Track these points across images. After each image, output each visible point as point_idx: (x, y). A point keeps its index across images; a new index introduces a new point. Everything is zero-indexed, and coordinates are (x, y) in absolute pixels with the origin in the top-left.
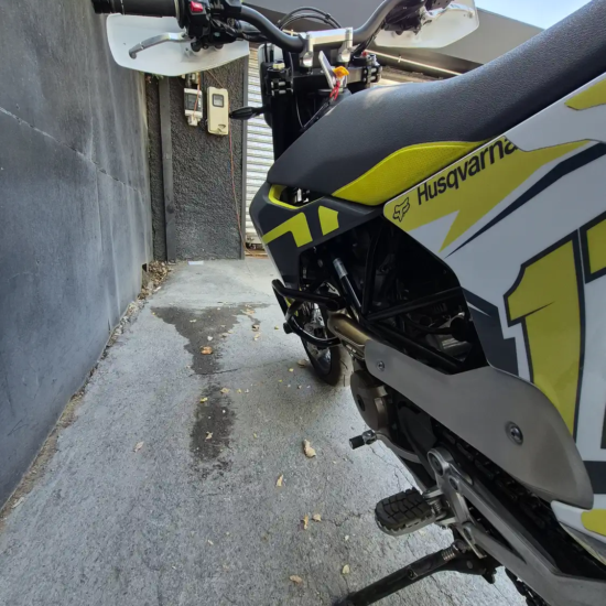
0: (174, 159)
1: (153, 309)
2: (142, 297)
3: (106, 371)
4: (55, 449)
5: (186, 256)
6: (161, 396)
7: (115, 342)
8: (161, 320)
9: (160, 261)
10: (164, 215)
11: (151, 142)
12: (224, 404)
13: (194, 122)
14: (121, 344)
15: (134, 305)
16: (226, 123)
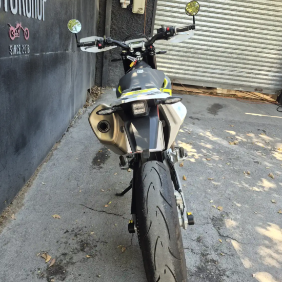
0: (112, 27)
2: (86, 106)
3: (68, 136)
4: (52, 155)
5: (112, 85)
6: (86, 147)
7: (71, 126)
9: (98, 86)
10: (103, 60)
11: (100, 17)
12: (107, 153)
13: (125, 6)
14: (74, 127)
15: (81, 110)
16: (143, 7)
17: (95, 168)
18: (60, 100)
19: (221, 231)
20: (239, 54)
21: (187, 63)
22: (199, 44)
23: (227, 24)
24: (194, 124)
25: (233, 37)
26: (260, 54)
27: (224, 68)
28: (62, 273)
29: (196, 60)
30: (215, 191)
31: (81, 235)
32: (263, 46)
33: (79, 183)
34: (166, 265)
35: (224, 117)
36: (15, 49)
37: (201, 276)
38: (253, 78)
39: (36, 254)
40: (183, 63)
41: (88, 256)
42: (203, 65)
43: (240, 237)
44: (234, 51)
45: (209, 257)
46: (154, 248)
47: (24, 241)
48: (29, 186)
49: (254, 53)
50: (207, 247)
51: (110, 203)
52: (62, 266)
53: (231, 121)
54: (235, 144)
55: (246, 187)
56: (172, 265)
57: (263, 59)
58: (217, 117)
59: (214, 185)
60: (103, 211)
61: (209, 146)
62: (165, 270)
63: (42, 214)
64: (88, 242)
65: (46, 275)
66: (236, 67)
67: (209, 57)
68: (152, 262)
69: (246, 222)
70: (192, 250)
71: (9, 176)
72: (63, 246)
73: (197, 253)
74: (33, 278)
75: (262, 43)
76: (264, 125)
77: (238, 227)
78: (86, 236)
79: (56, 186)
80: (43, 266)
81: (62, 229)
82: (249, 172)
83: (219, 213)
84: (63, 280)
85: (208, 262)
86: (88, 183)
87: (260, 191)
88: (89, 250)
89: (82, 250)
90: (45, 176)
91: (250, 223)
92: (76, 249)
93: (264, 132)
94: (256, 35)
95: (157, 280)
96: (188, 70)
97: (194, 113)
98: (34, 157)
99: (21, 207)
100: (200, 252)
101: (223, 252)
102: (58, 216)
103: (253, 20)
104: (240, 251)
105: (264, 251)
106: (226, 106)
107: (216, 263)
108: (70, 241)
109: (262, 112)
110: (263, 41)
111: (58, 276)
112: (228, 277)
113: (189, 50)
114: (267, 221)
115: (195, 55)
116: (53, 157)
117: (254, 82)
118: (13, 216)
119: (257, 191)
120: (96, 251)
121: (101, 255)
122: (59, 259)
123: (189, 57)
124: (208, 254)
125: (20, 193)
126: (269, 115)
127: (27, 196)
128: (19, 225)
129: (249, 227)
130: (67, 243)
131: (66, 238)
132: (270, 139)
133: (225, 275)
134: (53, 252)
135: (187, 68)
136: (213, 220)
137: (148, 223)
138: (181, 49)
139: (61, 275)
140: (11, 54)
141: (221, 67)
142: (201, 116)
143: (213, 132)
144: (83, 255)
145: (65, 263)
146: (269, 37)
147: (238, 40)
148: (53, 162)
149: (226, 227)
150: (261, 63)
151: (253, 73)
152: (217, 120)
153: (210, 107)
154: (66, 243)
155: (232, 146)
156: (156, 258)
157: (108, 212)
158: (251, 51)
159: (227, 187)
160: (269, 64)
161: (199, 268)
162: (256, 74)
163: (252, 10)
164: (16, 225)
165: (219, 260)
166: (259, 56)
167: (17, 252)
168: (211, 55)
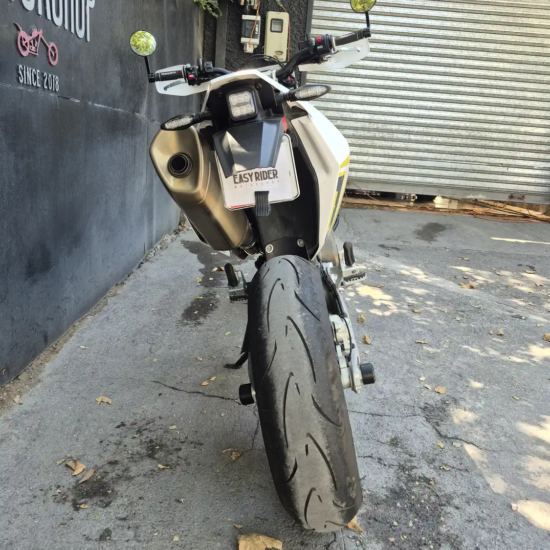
1: (183, 242)
2: (177, 232)
3: (139, 275)
6: (172, 292)
7: (147, 260)
8: (187, 251)
12: (213, 302)
13: (249, 49)
14: (152, 262)
15: (168, 238)
16: (284, 49)
17: (187, 324)
18: (123, 204)
19: (443, 429)
20: (472, 129)
21: (371, 151)
22: (393, 114)
23: (445, 74)
24: (388, 256)
25: (459, 97)
26: (514, 128)
27: (444, 156)
28: (105, 494)
29: (388, 144)
30: (428, 363)
31: (150, 431)
32: (518, 111)
33: (154, 347)
34: (309, 435)
35: (448, 245)
36: (29, 75)
37: (398, 504)
38: (503, 174)
39: (55, 462)
40: (365, 150)
41: (161, 466)
42: (402, 153)
43: (483, 440)
44: (462, 124)
45: (417, 473)
46: (282, 399)
47: (34, 440)
48: (55, 351)
49: (502, 127)
50: (411, 456)
51: (213, 379)
52: (105, 483)
53: (463, 252)
54: (472, 287)
55: (495, 357)
56: (321, 434)
57: (521, 137)
58: (434, 244)
59: (429, 352)
60: (199, 393)
61: (418, 291)
62: (307, 446)
63: (75, 395)
64: (163, 442)
65: (71, 497)
66: (469, 154)
67: (413, 137)
68: (279, 431)
69: (495, 414)
70: (380, 459)
71: (13, 319)
72: (112, 448)
73: (390, 466)
74: (44, 502)
75: (516, 107)
76: (532, 257)
77: (479, 423)
78: (160, 432)
79: (107, 352)
80: (68, 481)
81: (111, 421)
82: (502, 332)
83: (438, 398)
84: (107, 506)
85: (413, 481)
86: (171, 347)
87: (525, 363)
88: (166, 456)
89: (151, 456)
90: (87, 336)
91: (504, 416)
92: (138, 453)
93: (532, 268)
94: (503, 92)
95: (291, 471)
96: (375, 164)
97: (388, 239)
98: (67, 298)
99: (36, 384)
100: (395, 463)
101: (446, 465)
102: (106, 399)
103: (495, 64)
104: (482, 463)
105: (534, 464)
106: (451, 227)
107: (432, 483)
108: (127, 441)
109: (527, 236)
110: (517, 102)
111: (96, 499)
112: (457, 508)
113: (375, 126)
114: (542, 413)
115: (386, 135)
116: (106, 307)
117: (507, 182)
118: (17, 399)
119: (519, 364)
120: (179, 457)
121: (189, 464)
122: (101, 470)
123: (374, 138)
124: (413, 467)
125: (36, 362)
126: (542, 240)
127: (48, 367)
128: (26, 413)
129: (502, 422)
130: (120, 444)
131: (119, 435)
132: (545, 279)
133: (449, 504)
134: (90, 458)
135: (372, 159)
136: (424, 409)
137: (270, 349)
138: (359, 125)
139: (102, 498)
140: (21, 81)
141: (439, 156)
142: (401, 244)
143: (426, 269)
144: (151, 464)
145: (112, 478)
146: (529, 95)
147: (469, 103)
148: (106, 315)
149: (452, 421)
150: (516, 146)
151: (502, 165)
152: (436, 249)
153: (420, 228)
154: (118, 444)
155: (466, 290)
156: (286, 419)
157: (207, 393)
158: (497, 123)
159: (454, 355)
160: (534, 147)
161: (393, 491)
162: (509, 166)
163: (492, 46)
164: (21, 414)
165: (438, 478)
166: (512, 132)
167: (17, 457)
168: (418, 133)
